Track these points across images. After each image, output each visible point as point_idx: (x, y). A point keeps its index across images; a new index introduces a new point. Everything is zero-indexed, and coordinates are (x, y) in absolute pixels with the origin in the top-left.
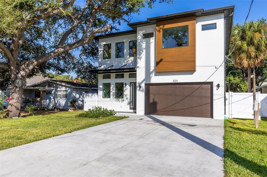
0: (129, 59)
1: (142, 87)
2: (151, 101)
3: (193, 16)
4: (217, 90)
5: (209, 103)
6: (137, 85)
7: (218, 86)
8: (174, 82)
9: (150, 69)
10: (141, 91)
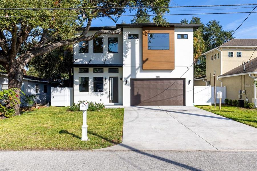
0: (108, 55)
1: (129, 82)
2: (135, 94)
3: (173, 26)
4: (189, 84)
5: (182, 95)
6: (124, 80)
7: (189, 81)
8: (157, 78)
9: (135, 67)
10: (127, 85)
